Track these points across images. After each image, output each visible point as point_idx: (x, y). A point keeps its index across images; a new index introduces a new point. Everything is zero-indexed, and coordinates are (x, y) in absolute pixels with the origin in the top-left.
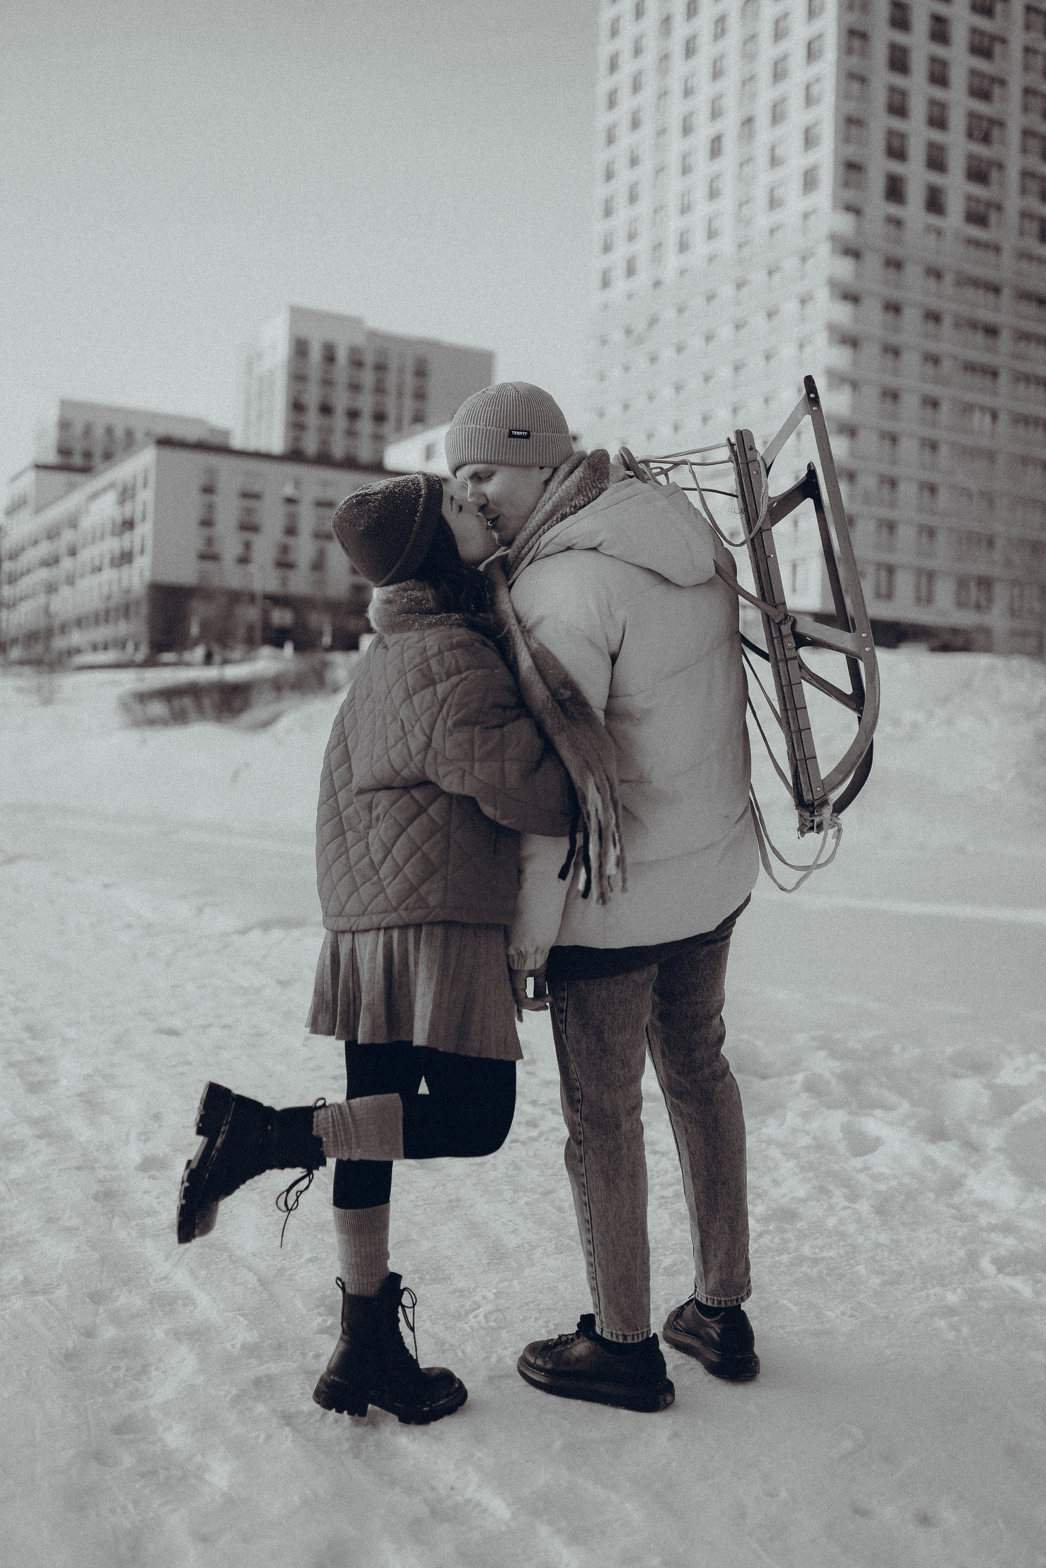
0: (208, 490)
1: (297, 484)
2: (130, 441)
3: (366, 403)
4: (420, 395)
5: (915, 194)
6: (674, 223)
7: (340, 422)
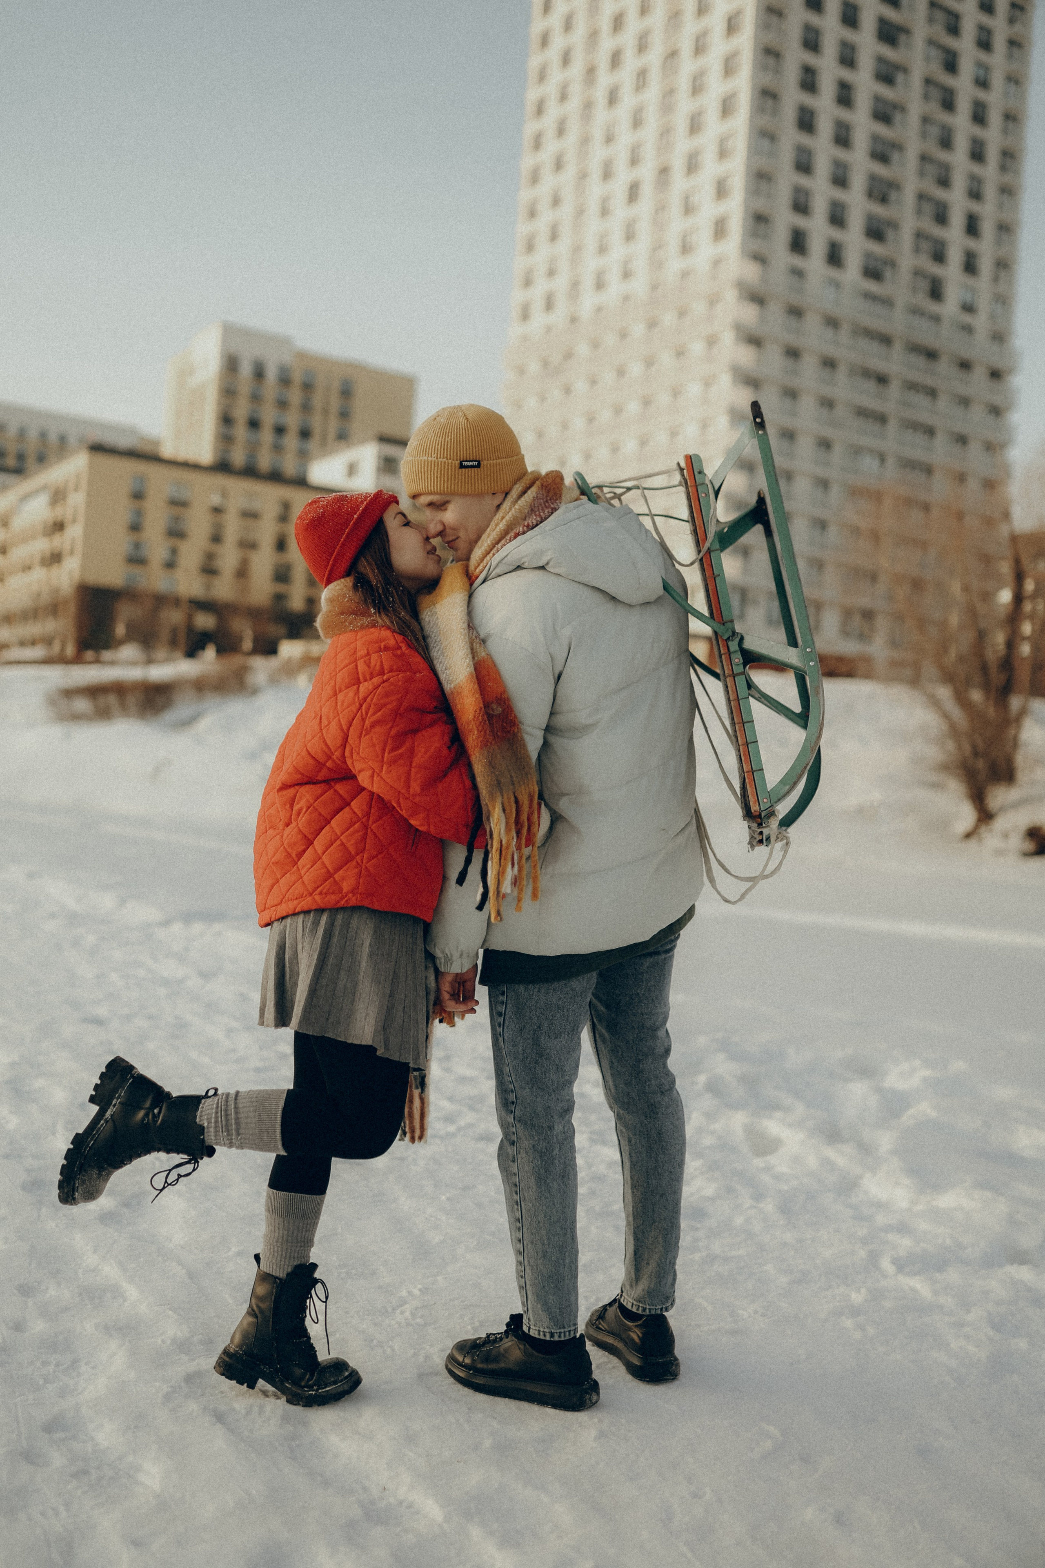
0: (138, 496)
1: (224, 494)
2: (63, 447)
3: (292, 420)
4: (344, 415)
5: (817, 247)
6: (591, 264)
7: (267, 436)
